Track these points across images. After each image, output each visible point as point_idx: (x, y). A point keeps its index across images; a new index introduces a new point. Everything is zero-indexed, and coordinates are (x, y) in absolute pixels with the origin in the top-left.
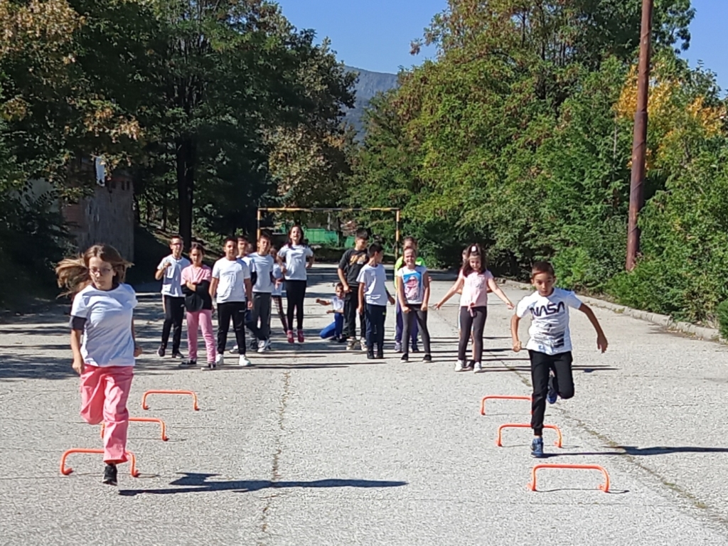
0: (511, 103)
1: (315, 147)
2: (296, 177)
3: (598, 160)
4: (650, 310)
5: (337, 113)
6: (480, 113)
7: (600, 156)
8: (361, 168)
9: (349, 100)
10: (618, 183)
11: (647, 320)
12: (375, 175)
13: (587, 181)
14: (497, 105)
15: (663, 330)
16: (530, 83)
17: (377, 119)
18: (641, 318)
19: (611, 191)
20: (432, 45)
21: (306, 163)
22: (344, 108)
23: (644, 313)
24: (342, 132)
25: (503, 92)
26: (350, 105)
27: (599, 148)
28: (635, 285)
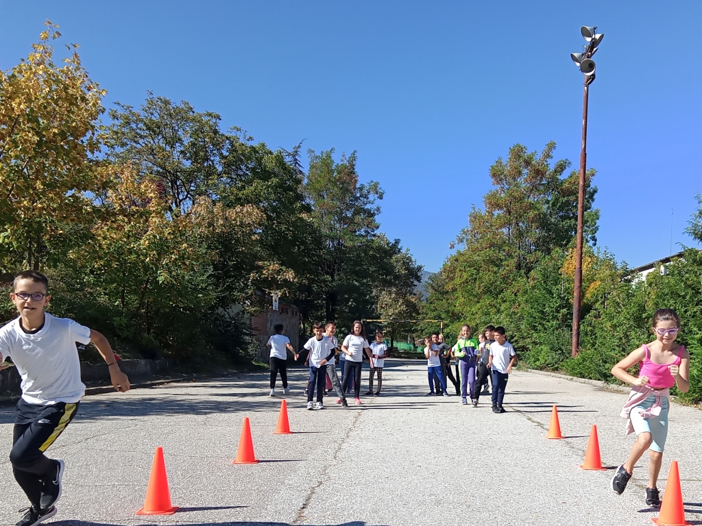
0: (503, 272)
1: (401, 301)
2: (391, 316)
3: (553, 298)
4: (591, 379)
5: (412, 285)
6: (487, 277)
7: (555, 295)
8: (424, 311)
9: (418, 279)
10: (565, 310)
11: (588, 383)
12: (432, 314)
13: (547, 309)
14: (495, 273)
15: (601, 389)
16: (512, 262)
17: (433, 287)
18: (584, 383)
19: (560, 315)
20: (461, 244)
21: (396, 309)
22: (416, 283)
23: (586, 380)
24: (415, 294)
25: (498, 266)
26: (419, 281)
27: (553, 291)
28: (580, 364)
